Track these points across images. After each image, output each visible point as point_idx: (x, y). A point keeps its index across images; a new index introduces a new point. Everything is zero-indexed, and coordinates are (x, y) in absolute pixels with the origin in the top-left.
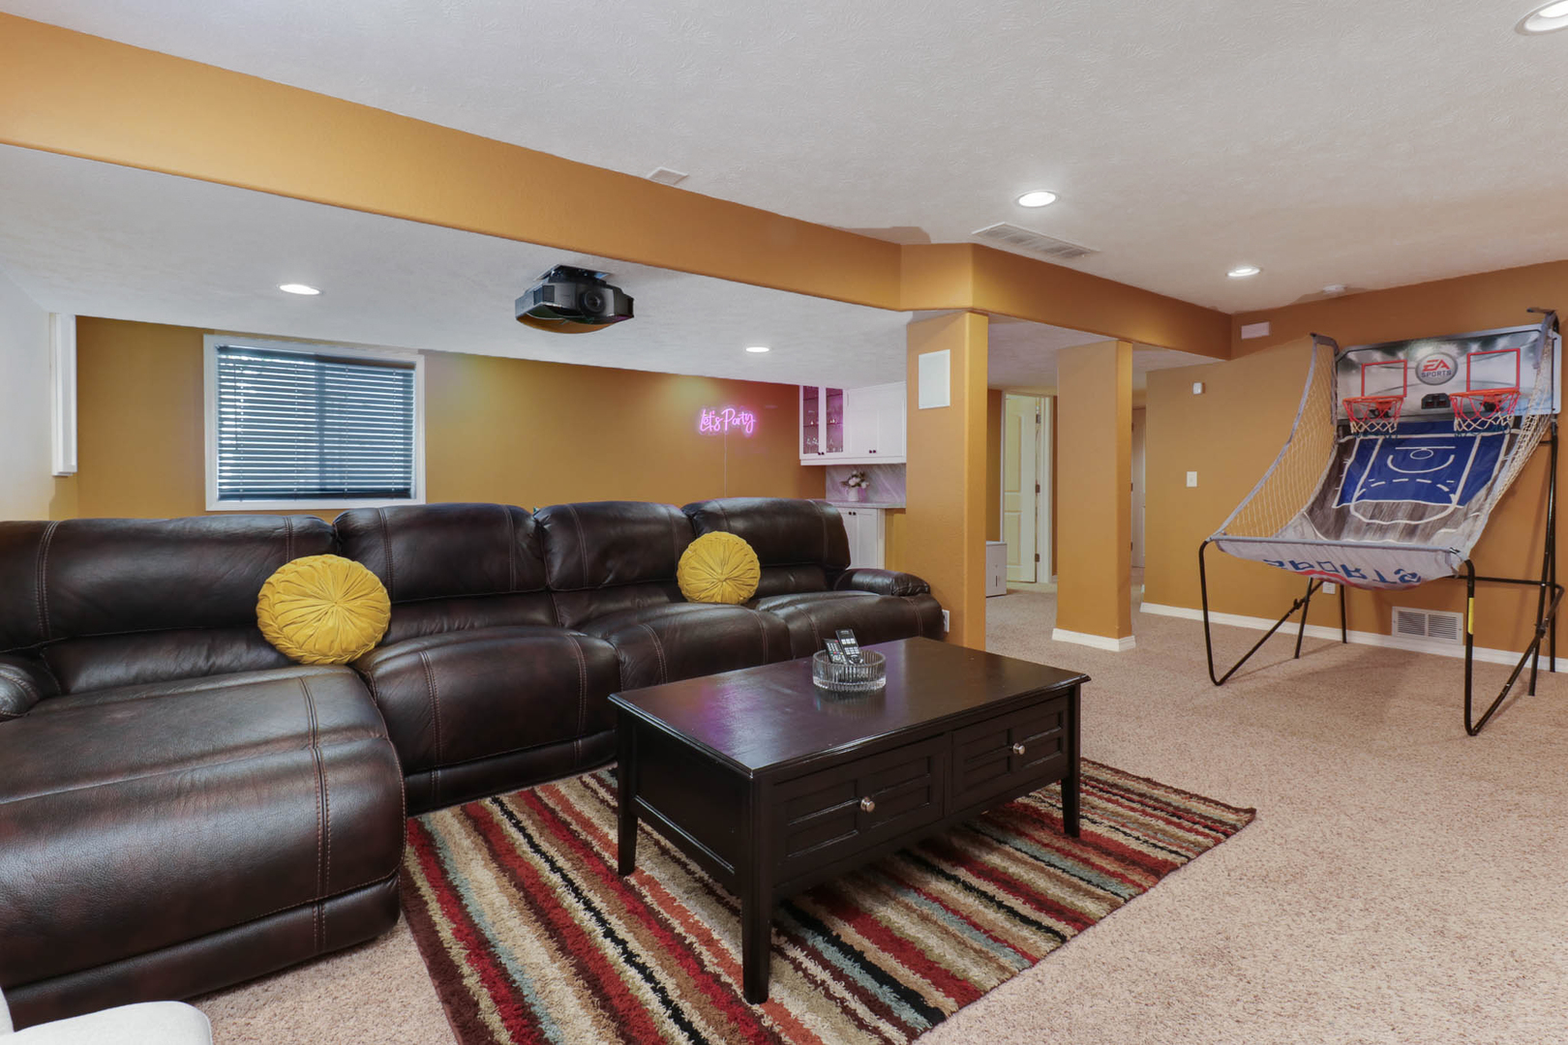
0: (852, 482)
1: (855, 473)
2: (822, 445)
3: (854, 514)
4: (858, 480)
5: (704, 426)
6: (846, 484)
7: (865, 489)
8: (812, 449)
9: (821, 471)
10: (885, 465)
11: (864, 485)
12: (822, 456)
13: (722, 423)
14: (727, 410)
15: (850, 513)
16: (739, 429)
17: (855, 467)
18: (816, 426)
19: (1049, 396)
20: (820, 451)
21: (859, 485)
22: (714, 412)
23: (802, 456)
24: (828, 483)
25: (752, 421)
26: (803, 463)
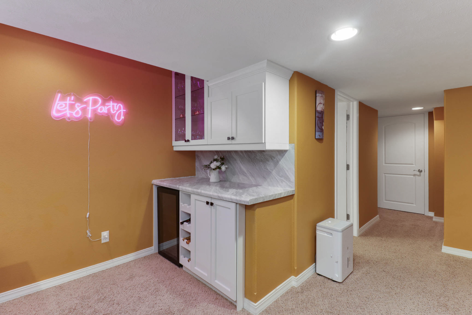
0: (213, 166)
1: (216, 157)
2: (188, 134)
3: (212, 204)
4: (218, 164)
5: (58, 111)
6: (208, 167)
7: (225, 171)
8: (181, 137)
9: (192, 155)
10: (241, 151)
11: (223, 168)
12: (187, 143)
13: (84, 110)
14: (91, 98)
15: (207, 203)
16: (108, 117)
17: (217, 152)
18: (184, 117)
19: (356, 99)
20: (187, 139)
21: (219, 168)
22: (72, 98)
23: (174, 143)
24: (197, 164)
25: (122, 110)
26: (175, 149)
